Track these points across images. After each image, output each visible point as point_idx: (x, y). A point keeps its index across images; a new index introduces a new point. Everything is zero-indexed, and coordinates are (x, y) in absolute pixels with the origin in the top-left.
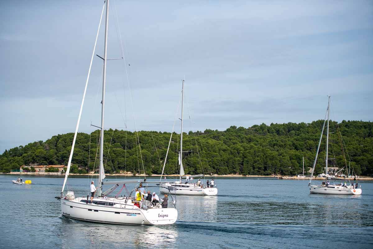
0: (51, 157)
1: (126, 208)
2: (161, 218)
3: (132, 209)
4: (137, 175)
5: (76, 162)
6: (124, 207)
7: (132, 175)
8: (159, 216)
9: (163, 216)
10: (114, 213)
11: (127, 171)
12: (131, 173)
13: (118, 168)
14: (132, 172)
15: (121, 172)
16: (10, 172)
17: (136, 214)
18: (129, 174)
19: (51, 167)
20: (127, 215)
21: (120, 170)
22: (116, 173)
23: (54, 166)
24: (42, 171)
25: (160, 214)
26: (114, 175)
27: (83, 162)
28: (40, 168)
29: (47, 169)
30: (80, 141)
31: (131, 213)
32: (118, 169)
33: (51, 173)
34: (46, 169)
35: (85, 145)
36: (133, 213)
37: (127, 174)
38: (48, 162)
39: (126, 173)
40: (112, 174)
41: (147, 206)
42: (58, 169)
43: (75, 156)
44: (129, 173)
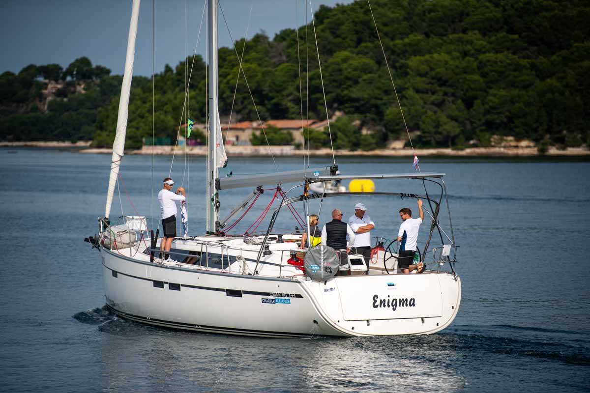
0: (278, 92)
1: (261, 274)
2: (387, 312)
3: (279, 279)
4: (553, 151)
5: (353, 109)
6: (252, 272)
7: (534, 151)
8: (377, 302)
9: (395, 304)
10: (225, 293)
11: (519, 139)
12: (532, 144)
13: (483, 128)
14: (536, 140)
15: (493, 144)
16: (139, 148)
17: (288, 295)
18: (526, 148)
19: (270, 127)
20: (264, 301)
21: (494, 134)
22: (475, 146)
23: (280, 124)
24: (244, 143)
25: (381, 297)
26: (468, 151)
27: (373, 109)
28: (239, 133)
29: (258, 133)
30: (386, 29)
31: (273, 295)
32: (481, 131)
33: (263, 150)
34: (254, 135)
35: (395, 45)
36: (281, 295)
37: (517, 147)
38: (268, 110)
39: (513, 144)
40: (462, 149)
41: (326, 268)
42: (290, 135)
43: (350, 86)
44: (524, 143)
